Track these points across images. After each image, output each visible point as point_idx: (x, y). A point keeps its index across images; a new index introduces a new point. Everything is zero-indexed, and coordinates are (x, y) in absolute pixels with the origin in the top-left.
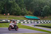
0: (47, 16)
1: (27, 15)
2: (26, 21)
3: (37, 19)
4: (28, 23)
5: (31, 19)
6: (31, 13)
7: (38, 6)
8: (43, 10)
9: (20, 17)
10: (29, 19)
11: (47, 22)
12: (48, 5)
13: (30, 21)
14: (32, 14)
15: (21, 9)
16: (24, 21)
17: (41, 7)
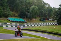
0: (35, 18)
1: (11, 16)
2: (9, 24)
3: (23, 22)
4: (12, 26)
5: (15, 22)
6: (17, 14)
7: (24, 6)
8: (30, 11)
9: (2, 19)
10: (13, 22)
11: (35, 25)
12: (35, 5)
13: (14, 24)
14: (17, 16)
15: (4, 9)
16: (8, 24)
17: (28, 8)
